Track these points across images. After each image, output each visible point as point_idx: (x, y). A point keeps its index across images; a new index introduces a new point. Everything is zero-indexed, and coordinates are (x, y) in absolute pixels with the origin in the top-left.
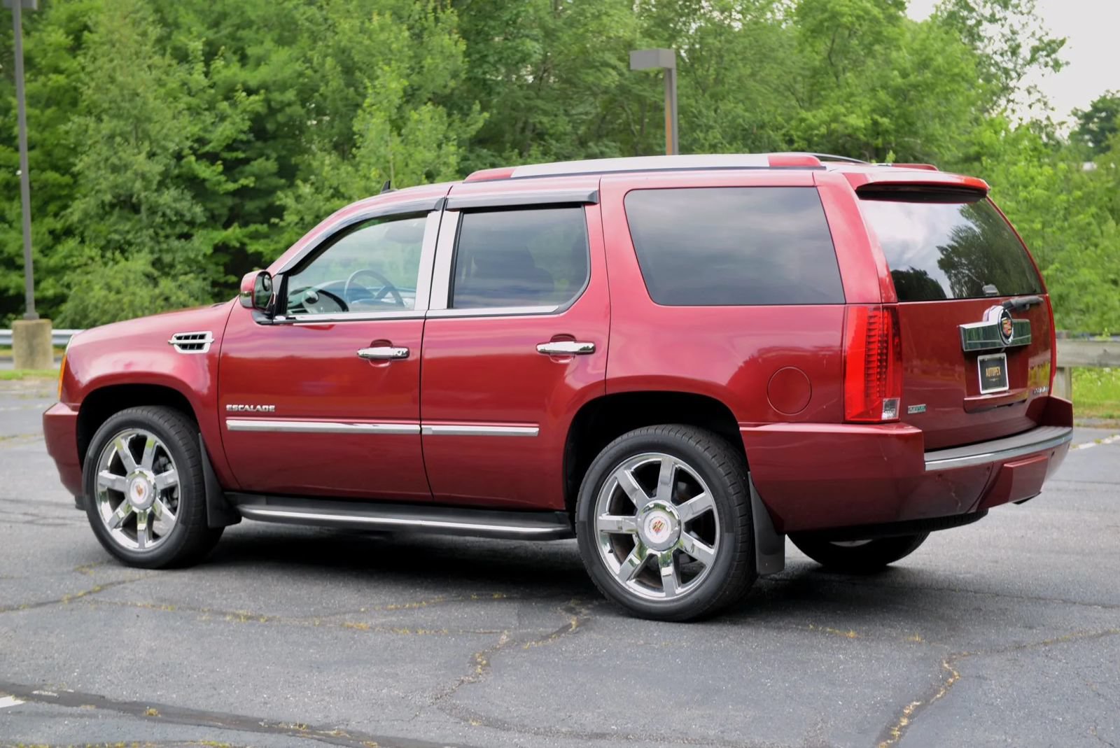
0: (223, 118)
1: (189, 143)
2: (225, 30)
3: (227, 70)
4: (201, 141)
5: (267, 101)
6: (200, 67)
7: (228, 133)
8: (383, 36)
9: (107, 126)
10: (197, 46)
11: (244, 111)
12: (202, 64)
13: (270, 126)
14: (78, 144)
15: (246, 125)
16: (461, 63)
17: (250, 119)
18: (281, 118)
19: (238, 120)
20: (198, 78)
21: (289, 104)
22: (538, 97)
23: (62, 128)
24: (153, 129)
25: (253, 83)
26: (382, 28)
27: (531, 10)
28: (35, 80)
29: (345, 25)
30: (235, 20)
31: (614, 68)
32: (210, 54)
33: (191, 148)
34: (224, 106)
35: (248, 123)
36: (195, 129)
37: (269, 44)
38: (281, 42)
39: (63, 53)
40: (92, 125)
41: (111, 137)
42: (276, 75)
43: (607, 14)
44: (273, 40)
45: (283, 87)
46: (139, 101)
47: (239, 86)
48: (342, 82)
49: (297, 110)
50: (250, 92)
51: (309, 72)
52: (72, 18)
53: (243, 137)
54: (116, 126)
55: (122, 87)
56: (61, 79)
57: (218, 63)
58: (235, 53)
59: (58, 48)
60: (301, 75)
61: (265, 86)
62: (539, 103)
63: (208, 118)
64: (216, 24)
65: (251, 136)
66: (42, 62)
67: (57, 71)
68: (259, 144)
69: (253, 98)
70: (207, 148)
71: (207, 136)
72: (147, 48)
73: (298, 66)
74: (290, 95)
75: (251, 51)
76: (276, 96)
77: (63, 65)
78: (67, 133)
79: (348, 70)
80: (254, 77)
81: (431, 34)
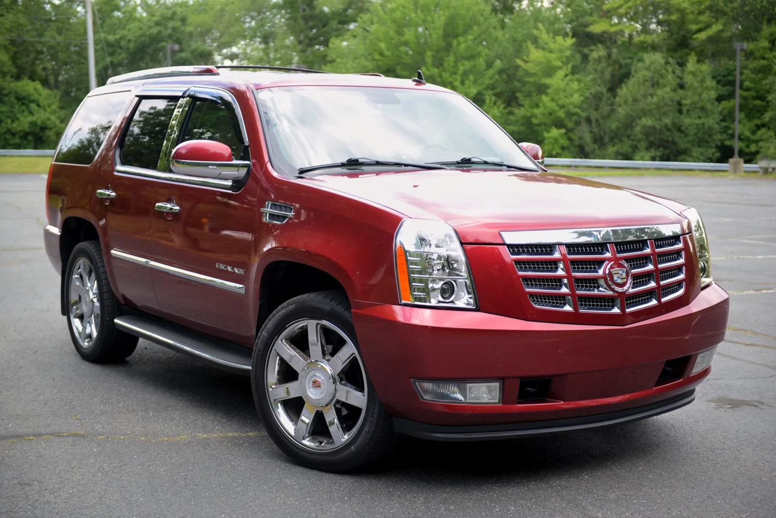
14: (771, 88)
23: (764, 82)
52: (771, 35)
56: (765, 62)
59: (764, 48)
66: (758, 54)
67: (764, 58)
77: (766, 56)
78: (766, 84)
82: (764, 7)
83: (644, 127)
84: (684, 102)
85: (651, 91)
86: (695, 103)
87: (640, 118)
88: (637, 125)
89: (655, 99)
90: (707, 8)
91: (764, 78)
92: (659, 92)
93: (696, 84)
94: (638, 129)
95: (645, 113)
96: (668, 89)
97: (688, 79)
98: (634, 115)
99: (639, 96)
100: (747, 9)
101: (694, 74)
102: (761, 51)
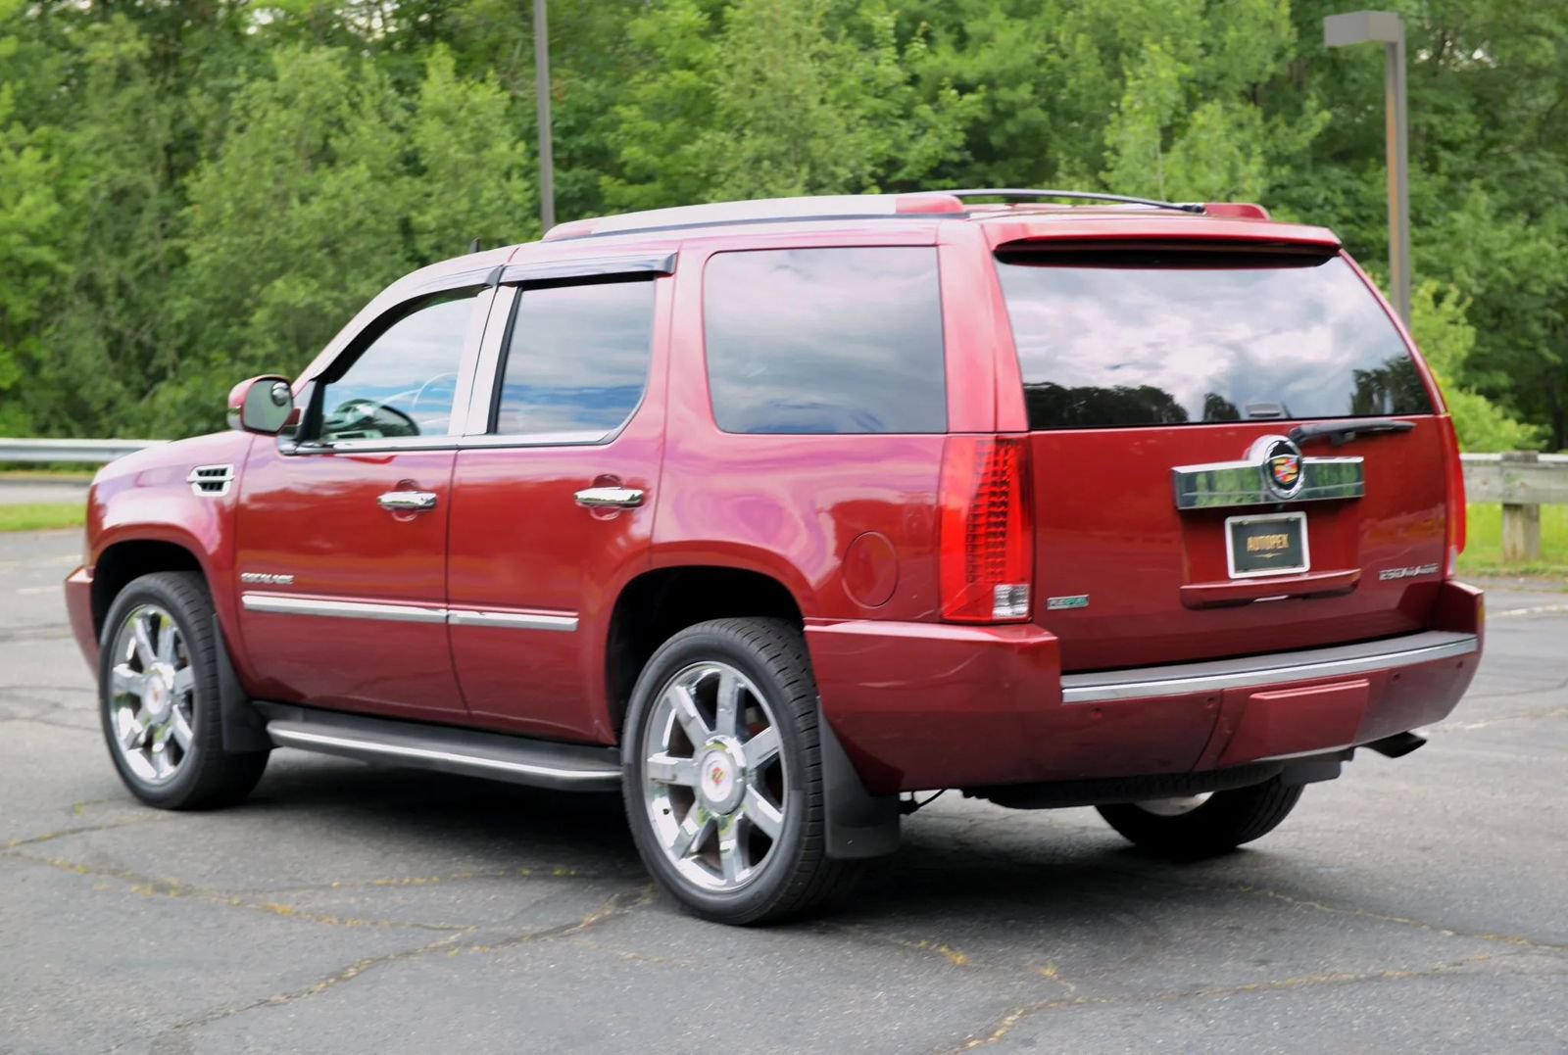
0: (923, 128)
1: (869, 168)
3: (931, 57)
4: (893, 164)
5: (991, 102)
6: (888, 53)
7: (930, 151)
9: (751, 145)
10: (884, 22)
11: (958, 119)
12: (893, 50)
13: (996, 140)
14: (713, 172)
15: (959, 139)
17: (965, 131)
18: (1011, 127)
19: (945, 131)
20: (889, 70)
21: (1025, 105)
23: (689, 150)
24: (817, 146)
25: (970, 75)
28: (654, 80)
31: (1550, 36)
32: (905, 34)
33: (873, 175)
34: (924, 110)
35: (961, 136)
36: (883, 146)
37: (997, 16)
38: (1016, 12)
39: (696, 39)
40: (731, 144)
41: (757, 160)
42: (1002, 62)
44: (1003, 9)
45: (1015, 80)
46: (796, 108)
47: (947, 81)
48: (1101, 71)
49: (1039, 116)
50: (963, 88)
51: (1053, 58)
53: (954, 157)
54: (763, 146)
55: (774, 87)
56: (689, 77)
57: (918, 47)
58: (949, 30)
59: (688, 31)
60: (1041, 61)
61: (991, 83)
63: (905, 129)
65: (967, 154)
66: (666, 52)
67: (687, 65)
68: (980, 167)
69: (968, 97)
70: (901, 175)
71: (901, 156)
72: (813, 29)
73: (1037, 48)
74: (1024, 92)
75: (973, 27)
76: (1004, 94)
77: (694, 57)
78: (697, 155)
80: (969, 66)
83: (284, 311)
84: (418, 219)
85: (306, 181)
86: (455, 223)
87: (267, 279)
88: (259, 304)
89: (317, 208)
91: (692, 138)
92: (330, 182)
93: (456, 154)
94: (260, 316)
95: (284, 263)
96: (361, 172)
97: (430, 135)
98: (248, 269)
99: (259, 200)
101: (446, 117)
102: (678, 41)
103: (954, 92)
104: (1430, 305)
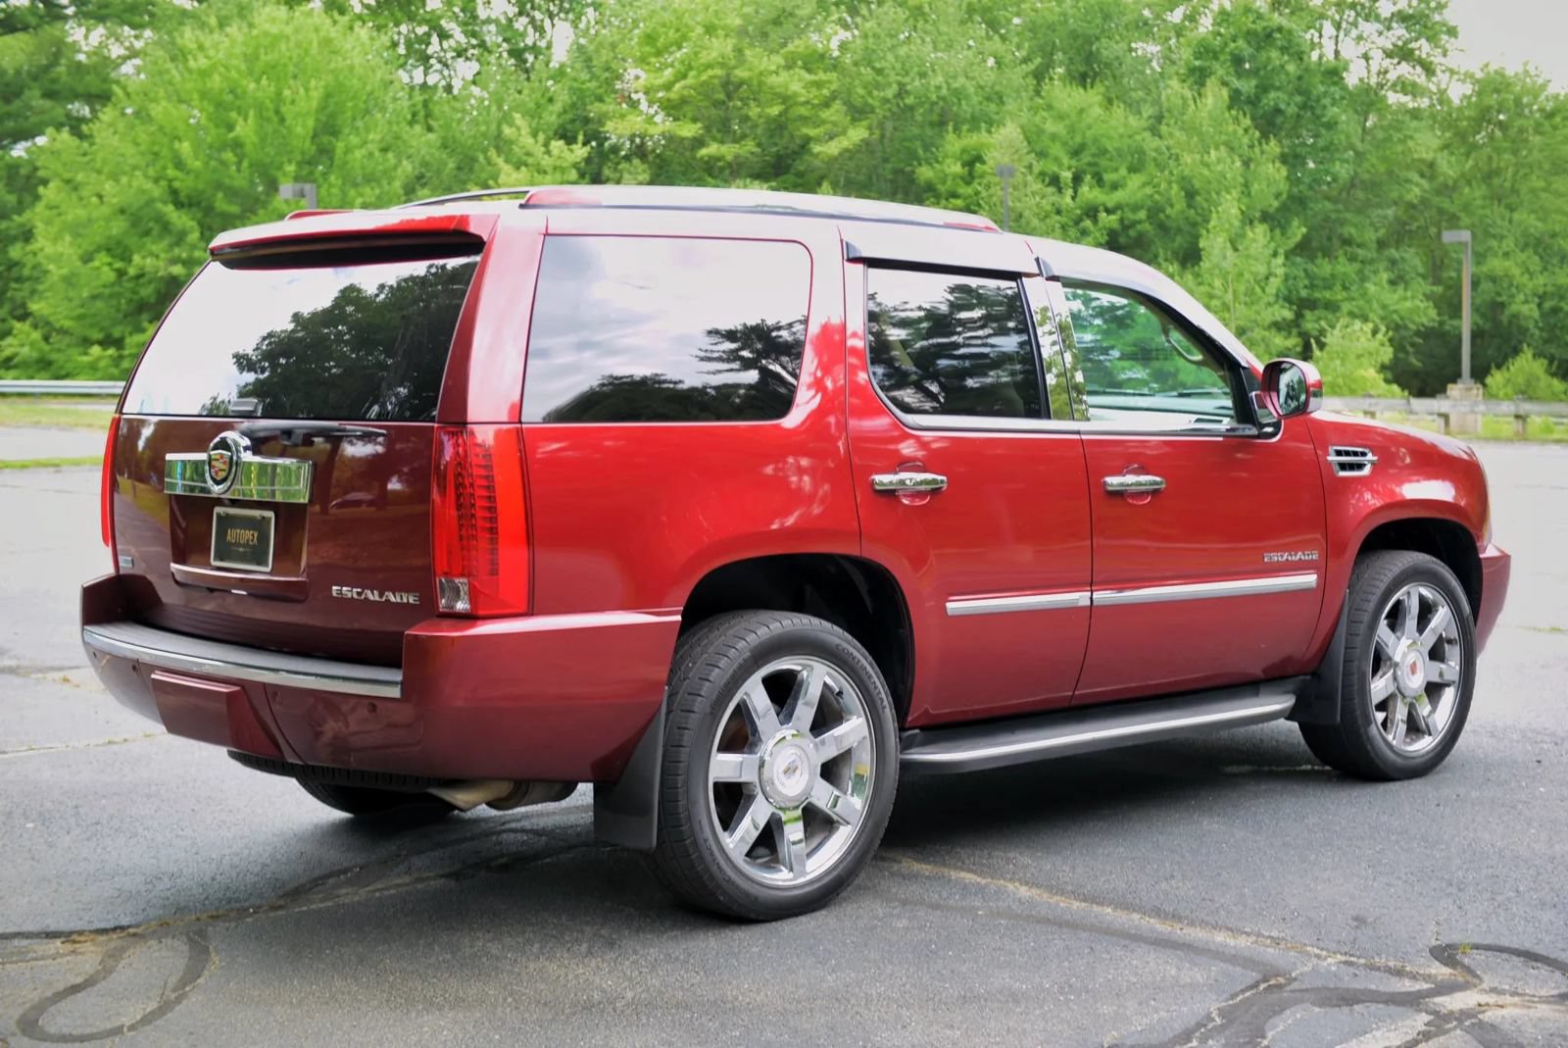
2: (1086, 158)
3: (1089, 193)
5: (1122, 220)
6: (1069, 191)
8: (1219, 168)
10: (1067, 175)
11: (1103, 228)
12: (1070, 189)
13: (1124, 240)
15: (1104, 239)
16: (1284, 187)
17: (1107, 234)
18: (1132, 233)
19: (1097, 234)
20: (1067, 199)
21: (1139, 222)
22: (1348, 210)
25: (1110, 205)
26: (1219, 161)
27: (1343, 137)
29: (1187, 158)
30: (1094, 150)
31: (1417, 185)
32: (1077, 180)
35: (1106, 238)
37: (1123, 171)
38: (1133, 169)
42: (1130, 198)
43: (1411, 138)
44: (1126, 167)
45: (1136, 208)
47: (1100, 207)
48: (1184, 205)
49: (1147, 227)
50: (1109, 212)
51: (1157, 196)
52: (964, 151)
57: (1084, 189)
58: (1095, 179)
59: (955, 177)
60: (1150, 198)
61: (1118, 207)
62: (1348, 216)
64: (1076, 153)
66: (942, 188)
69: (1113, 217)
73: (1148, 190)
74: (1142, 215)
75: (1108, 177)
76: (1130, 216)
79: (1190, 195)
80: (1112, 199)
81: (1258, 164)
82: (944, 99)
90: (834, 97)
100: (910, 100)
102: (949, 183)
103: (1105, 214)
104: (1369, 336)
